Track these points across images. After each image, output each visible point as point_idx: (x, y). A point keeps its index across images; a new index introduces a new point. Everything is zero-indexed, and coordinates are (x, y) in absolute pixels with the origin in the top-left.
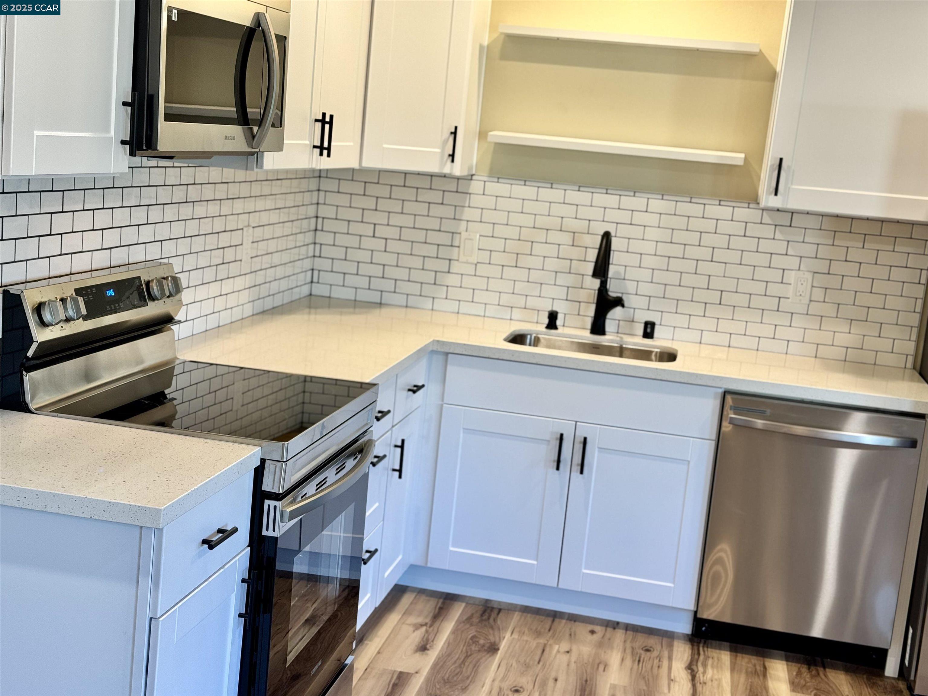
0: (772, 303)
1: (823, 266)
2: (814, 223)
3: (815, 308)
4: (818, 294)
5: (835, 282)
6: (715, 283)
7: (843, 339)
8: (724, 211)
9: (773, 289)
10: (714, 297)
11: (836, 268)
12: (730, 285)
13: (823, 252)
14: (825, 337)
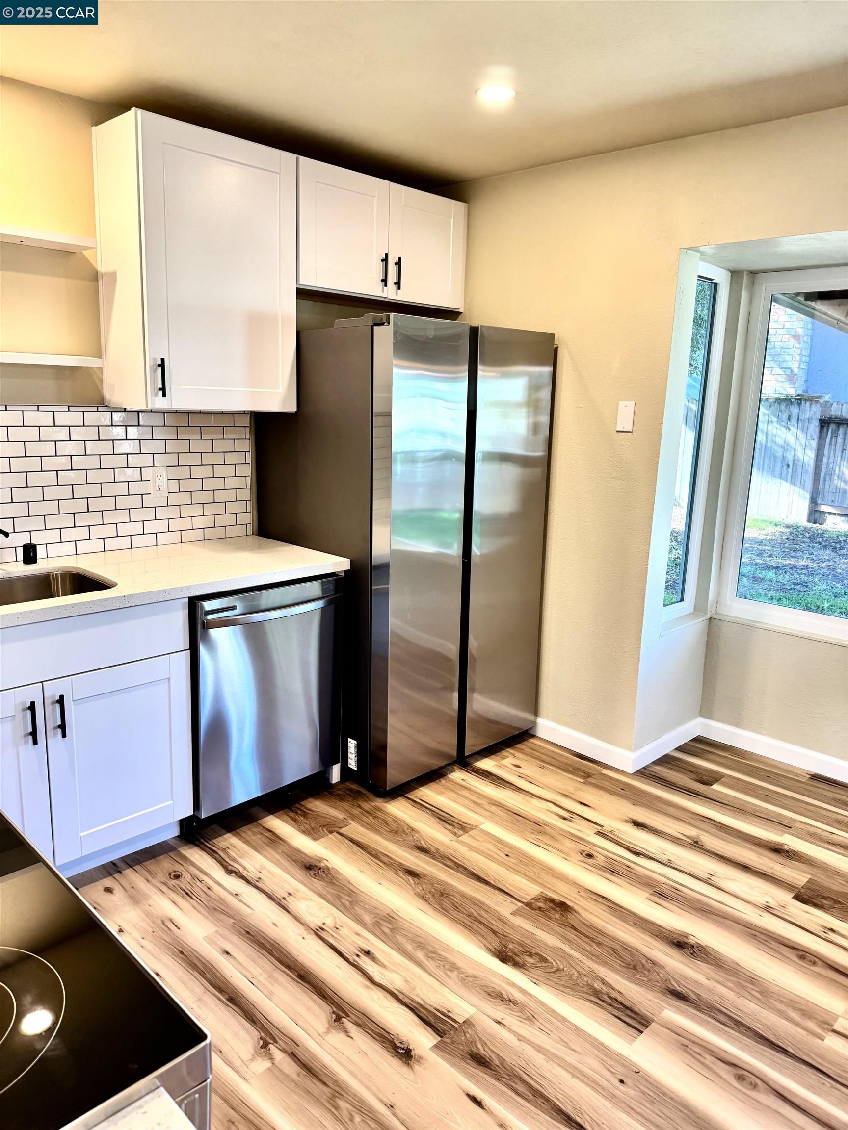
0: (136, 501)
1: (172, 460)
2: (157, 420)
3: (174, 499)
4: (174, 486)
5: (184, 472)
6: (80, 491)
7: (199, 522)
8: (75, 418)
9: (135, 488)
10: (82, 505)
11: (185, 459)
12: (95, 491)
13: (171, 446)
14: (186, 524)
